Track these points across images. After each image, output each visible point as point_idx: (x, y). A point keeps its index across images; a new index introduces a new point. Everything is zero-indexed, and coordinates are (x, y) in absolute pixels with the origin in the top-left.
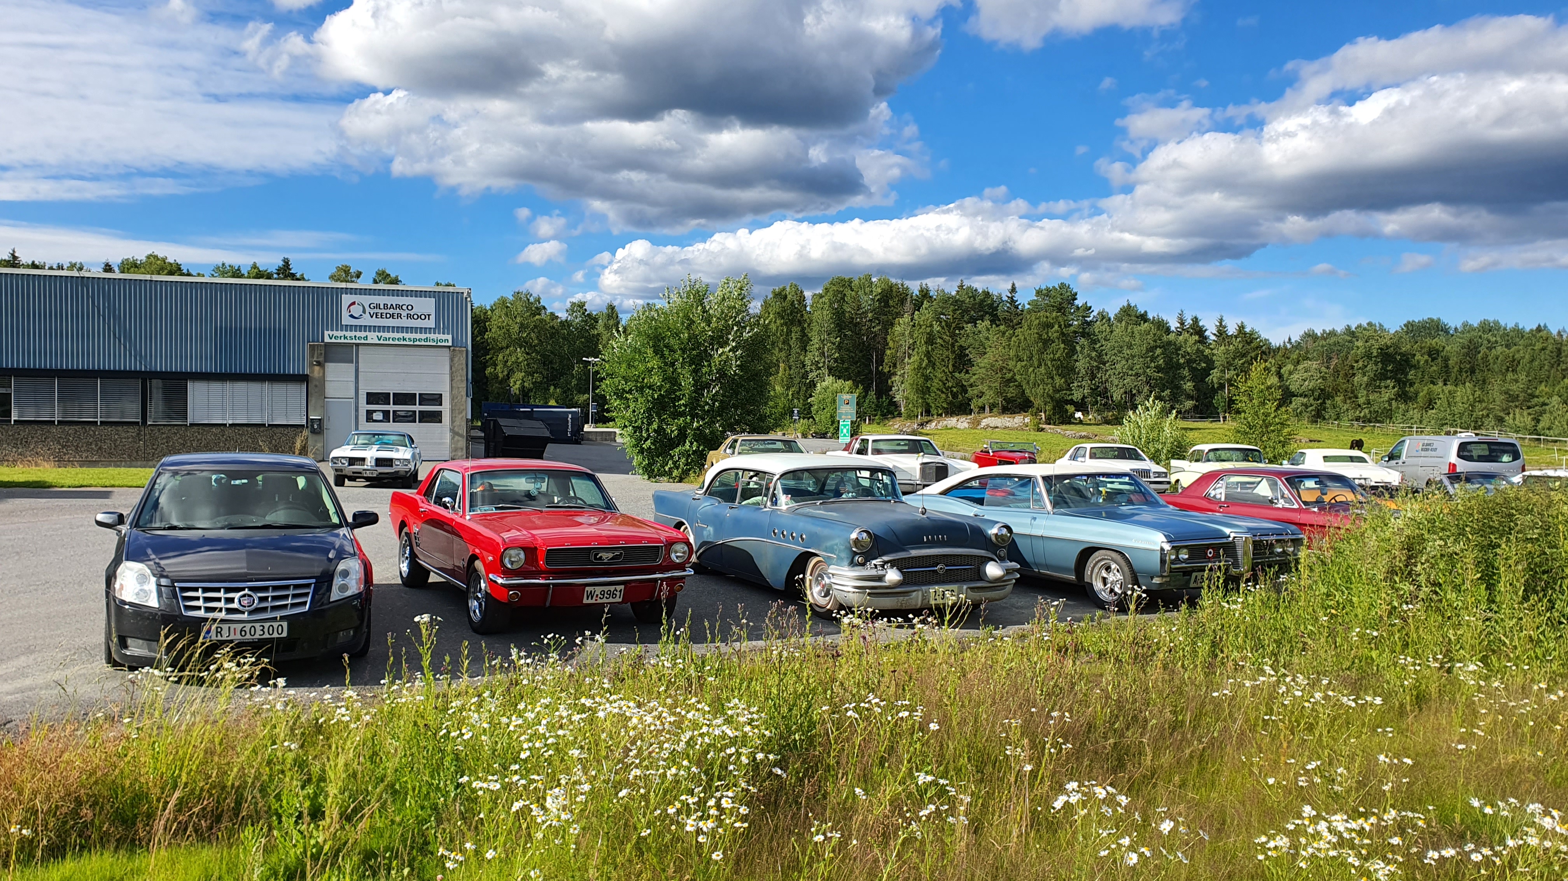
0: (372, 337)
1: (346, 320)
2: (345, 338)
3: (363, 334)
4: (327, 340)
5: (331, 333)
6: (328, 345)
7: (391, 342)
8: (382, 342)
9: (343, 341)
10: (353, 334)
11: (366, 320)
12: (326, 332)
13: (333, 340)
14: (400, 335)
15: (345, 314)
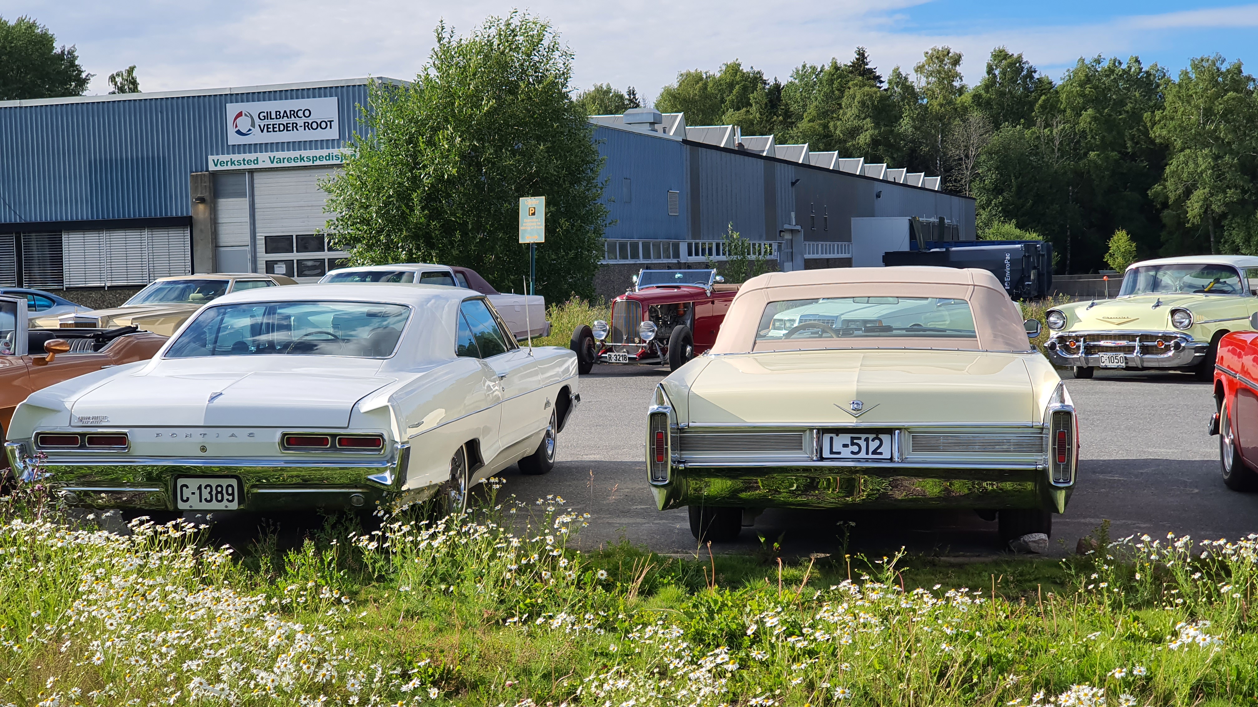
0: (264, 159)
1: (233, 139)
2: (233, 163)
3: (252, 156)
4: (212, 168)
5: (215, 157)
6: (214, 174)
7: (286, 164)
8: (275, 165)
9: (230, 167)
10: (240, 157)
11: (257, 137)
12: (210, 158)
13: (219, 168)
14: (297, 154)
15: (231, 131)
